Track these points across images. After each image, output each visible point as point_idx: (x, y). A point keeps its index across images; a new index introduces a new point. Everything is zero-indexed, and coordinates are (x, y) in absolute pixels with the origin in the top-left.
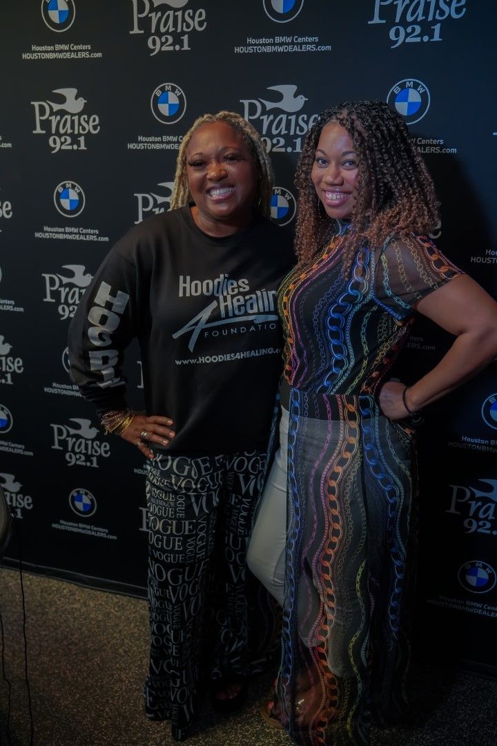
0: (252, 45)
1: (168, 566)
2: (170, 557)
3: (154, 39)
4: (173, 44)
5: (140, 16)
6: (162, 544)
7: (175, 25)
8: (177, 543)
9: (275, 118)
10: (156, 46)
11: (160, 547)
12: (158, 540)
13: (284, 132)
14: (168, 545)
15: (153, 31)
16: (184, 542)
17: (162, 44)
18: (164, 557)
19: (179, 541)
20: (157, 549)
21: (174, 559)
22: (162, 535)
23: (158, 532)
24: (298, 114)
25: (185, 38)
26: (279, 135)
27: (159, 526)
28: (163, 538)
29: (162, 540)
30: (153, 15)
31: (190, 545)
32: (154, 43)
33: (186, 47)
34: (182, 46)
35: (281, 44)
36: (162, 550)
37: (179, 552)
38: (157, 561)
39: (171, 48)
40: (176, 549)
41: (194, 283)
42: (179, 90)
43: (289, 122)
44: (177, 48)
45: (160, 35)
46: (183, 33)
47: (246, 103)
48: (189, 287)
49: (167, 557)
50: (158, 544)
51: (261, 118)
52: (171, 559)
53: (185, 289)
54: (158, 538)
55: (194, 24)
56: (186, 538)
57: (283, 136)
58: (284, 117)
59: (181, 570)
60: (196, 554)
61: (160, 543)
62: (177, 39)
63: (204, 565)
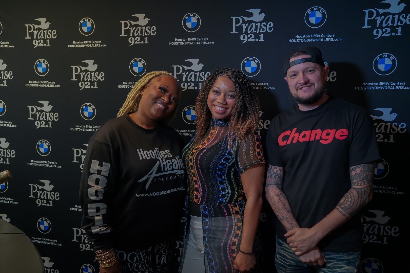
0: (178, 41)
3: (131, 39)
4: (141, 41)
5: (125, 29)
7: (142, 33)
9: (189, 74)
10: (132, 41)
13: (193, 80)
15: (131, 35)
17: (135, 41)
24: (200, 72)
25: (146, 38)
26: (191, 81)
30: (131, 28)
32: (131, 40)
33: (146, 42)
34: (145, 42)
35: (191, 41)
39: (140, 43)
41: (145, 152)
42: (143, 61)
43: (195, 76)
44: (142, 42)
45: (134, 37)
46: (145, 36)
47: (175, 67)
51: (182, 74)
53: (141, 155)
55: (151, 32)
57: (193, 82)
58: (193, 73)
62: (142, 38)
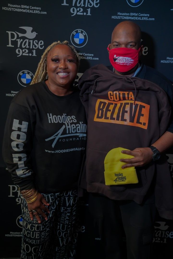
1: (32, 246)
2: (34, 241)
6: (30, 236)
8: (37, 235)
11: (29, 236)
12: (28, 233)
14: (33, 236)
16: (40, 234)
18: (31, 241)
19: (38, 234)
20: (27, 237)
21: (35, 243)
22: (30, 231)
23: (28, 229)
27: (29, 226)
28: (30, 233)
29: (30, 234)
31: (42, 236)
36: (30, 238)
37: (38, 239)
38: (27, 243)
40: (37, 238)
41: (54, 116)
48: (52, 119)
49: (32, 241)
50: (28, 236)
52: (34, 242)
53: (50, 119)
54: (28, 232)
56: (41, 232)
59: (38, 247)
60: (45, 239)
61: (29, 235)
63: (48, 243)
